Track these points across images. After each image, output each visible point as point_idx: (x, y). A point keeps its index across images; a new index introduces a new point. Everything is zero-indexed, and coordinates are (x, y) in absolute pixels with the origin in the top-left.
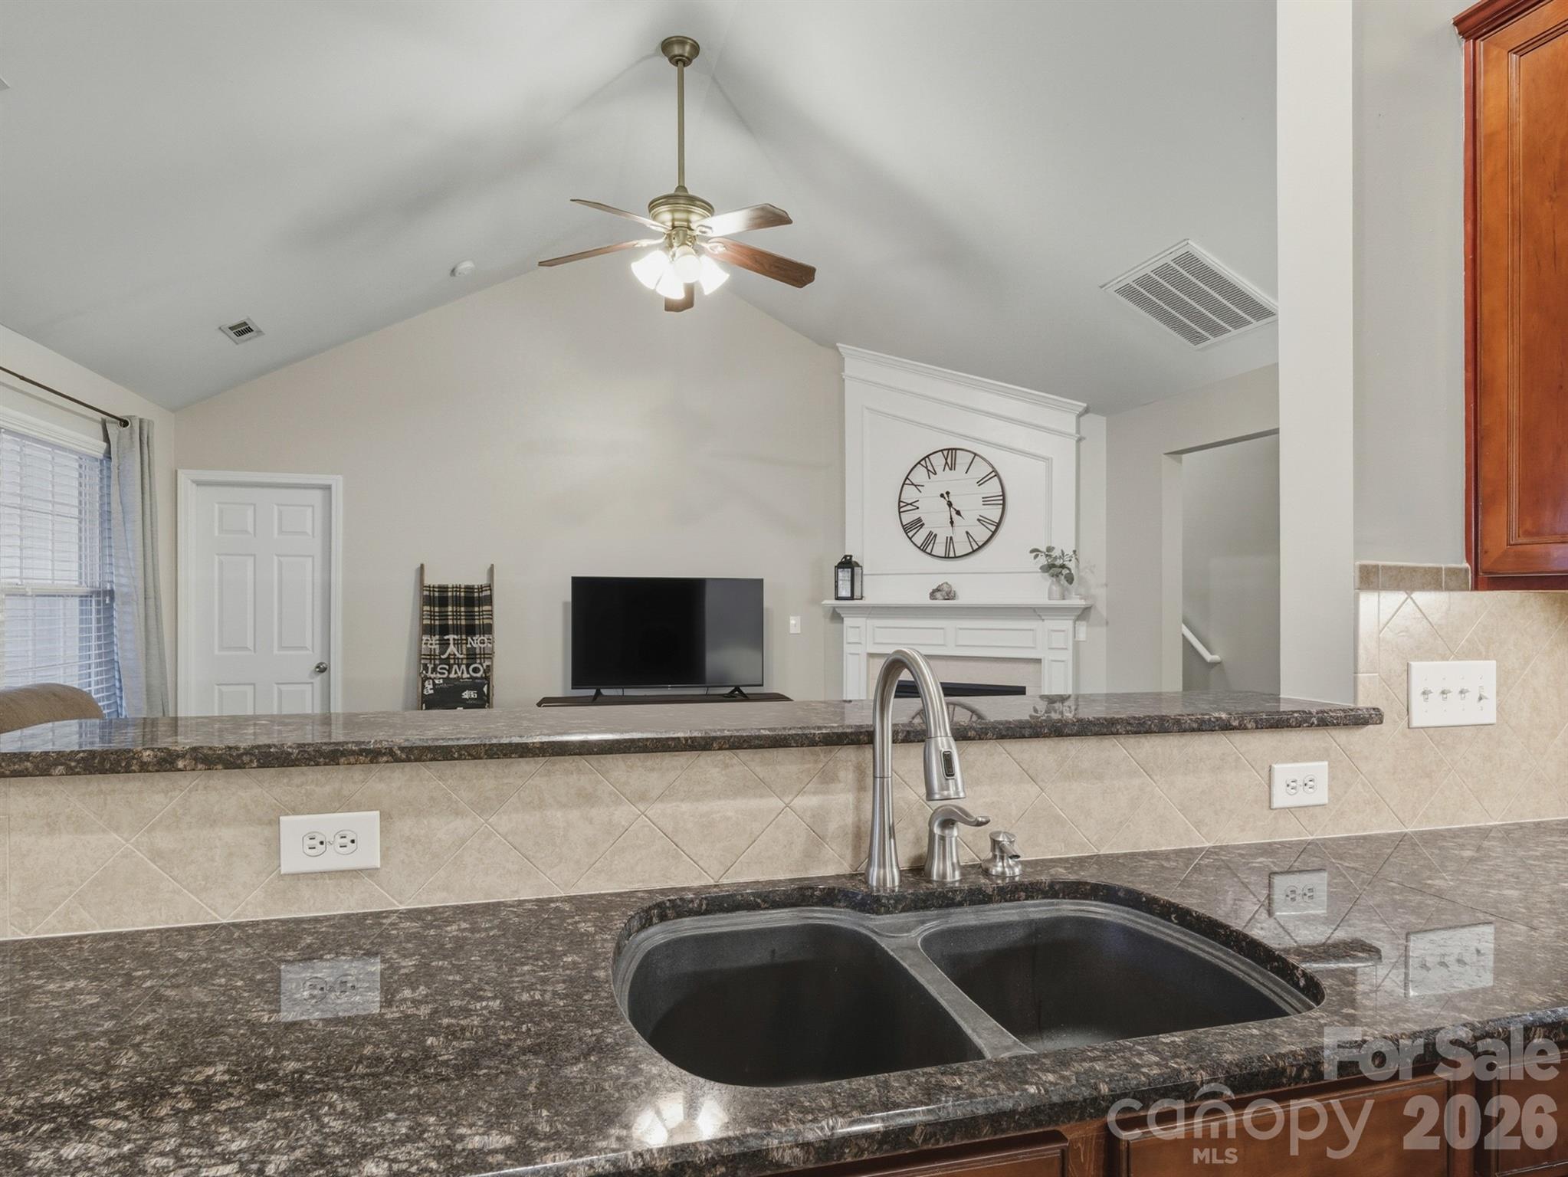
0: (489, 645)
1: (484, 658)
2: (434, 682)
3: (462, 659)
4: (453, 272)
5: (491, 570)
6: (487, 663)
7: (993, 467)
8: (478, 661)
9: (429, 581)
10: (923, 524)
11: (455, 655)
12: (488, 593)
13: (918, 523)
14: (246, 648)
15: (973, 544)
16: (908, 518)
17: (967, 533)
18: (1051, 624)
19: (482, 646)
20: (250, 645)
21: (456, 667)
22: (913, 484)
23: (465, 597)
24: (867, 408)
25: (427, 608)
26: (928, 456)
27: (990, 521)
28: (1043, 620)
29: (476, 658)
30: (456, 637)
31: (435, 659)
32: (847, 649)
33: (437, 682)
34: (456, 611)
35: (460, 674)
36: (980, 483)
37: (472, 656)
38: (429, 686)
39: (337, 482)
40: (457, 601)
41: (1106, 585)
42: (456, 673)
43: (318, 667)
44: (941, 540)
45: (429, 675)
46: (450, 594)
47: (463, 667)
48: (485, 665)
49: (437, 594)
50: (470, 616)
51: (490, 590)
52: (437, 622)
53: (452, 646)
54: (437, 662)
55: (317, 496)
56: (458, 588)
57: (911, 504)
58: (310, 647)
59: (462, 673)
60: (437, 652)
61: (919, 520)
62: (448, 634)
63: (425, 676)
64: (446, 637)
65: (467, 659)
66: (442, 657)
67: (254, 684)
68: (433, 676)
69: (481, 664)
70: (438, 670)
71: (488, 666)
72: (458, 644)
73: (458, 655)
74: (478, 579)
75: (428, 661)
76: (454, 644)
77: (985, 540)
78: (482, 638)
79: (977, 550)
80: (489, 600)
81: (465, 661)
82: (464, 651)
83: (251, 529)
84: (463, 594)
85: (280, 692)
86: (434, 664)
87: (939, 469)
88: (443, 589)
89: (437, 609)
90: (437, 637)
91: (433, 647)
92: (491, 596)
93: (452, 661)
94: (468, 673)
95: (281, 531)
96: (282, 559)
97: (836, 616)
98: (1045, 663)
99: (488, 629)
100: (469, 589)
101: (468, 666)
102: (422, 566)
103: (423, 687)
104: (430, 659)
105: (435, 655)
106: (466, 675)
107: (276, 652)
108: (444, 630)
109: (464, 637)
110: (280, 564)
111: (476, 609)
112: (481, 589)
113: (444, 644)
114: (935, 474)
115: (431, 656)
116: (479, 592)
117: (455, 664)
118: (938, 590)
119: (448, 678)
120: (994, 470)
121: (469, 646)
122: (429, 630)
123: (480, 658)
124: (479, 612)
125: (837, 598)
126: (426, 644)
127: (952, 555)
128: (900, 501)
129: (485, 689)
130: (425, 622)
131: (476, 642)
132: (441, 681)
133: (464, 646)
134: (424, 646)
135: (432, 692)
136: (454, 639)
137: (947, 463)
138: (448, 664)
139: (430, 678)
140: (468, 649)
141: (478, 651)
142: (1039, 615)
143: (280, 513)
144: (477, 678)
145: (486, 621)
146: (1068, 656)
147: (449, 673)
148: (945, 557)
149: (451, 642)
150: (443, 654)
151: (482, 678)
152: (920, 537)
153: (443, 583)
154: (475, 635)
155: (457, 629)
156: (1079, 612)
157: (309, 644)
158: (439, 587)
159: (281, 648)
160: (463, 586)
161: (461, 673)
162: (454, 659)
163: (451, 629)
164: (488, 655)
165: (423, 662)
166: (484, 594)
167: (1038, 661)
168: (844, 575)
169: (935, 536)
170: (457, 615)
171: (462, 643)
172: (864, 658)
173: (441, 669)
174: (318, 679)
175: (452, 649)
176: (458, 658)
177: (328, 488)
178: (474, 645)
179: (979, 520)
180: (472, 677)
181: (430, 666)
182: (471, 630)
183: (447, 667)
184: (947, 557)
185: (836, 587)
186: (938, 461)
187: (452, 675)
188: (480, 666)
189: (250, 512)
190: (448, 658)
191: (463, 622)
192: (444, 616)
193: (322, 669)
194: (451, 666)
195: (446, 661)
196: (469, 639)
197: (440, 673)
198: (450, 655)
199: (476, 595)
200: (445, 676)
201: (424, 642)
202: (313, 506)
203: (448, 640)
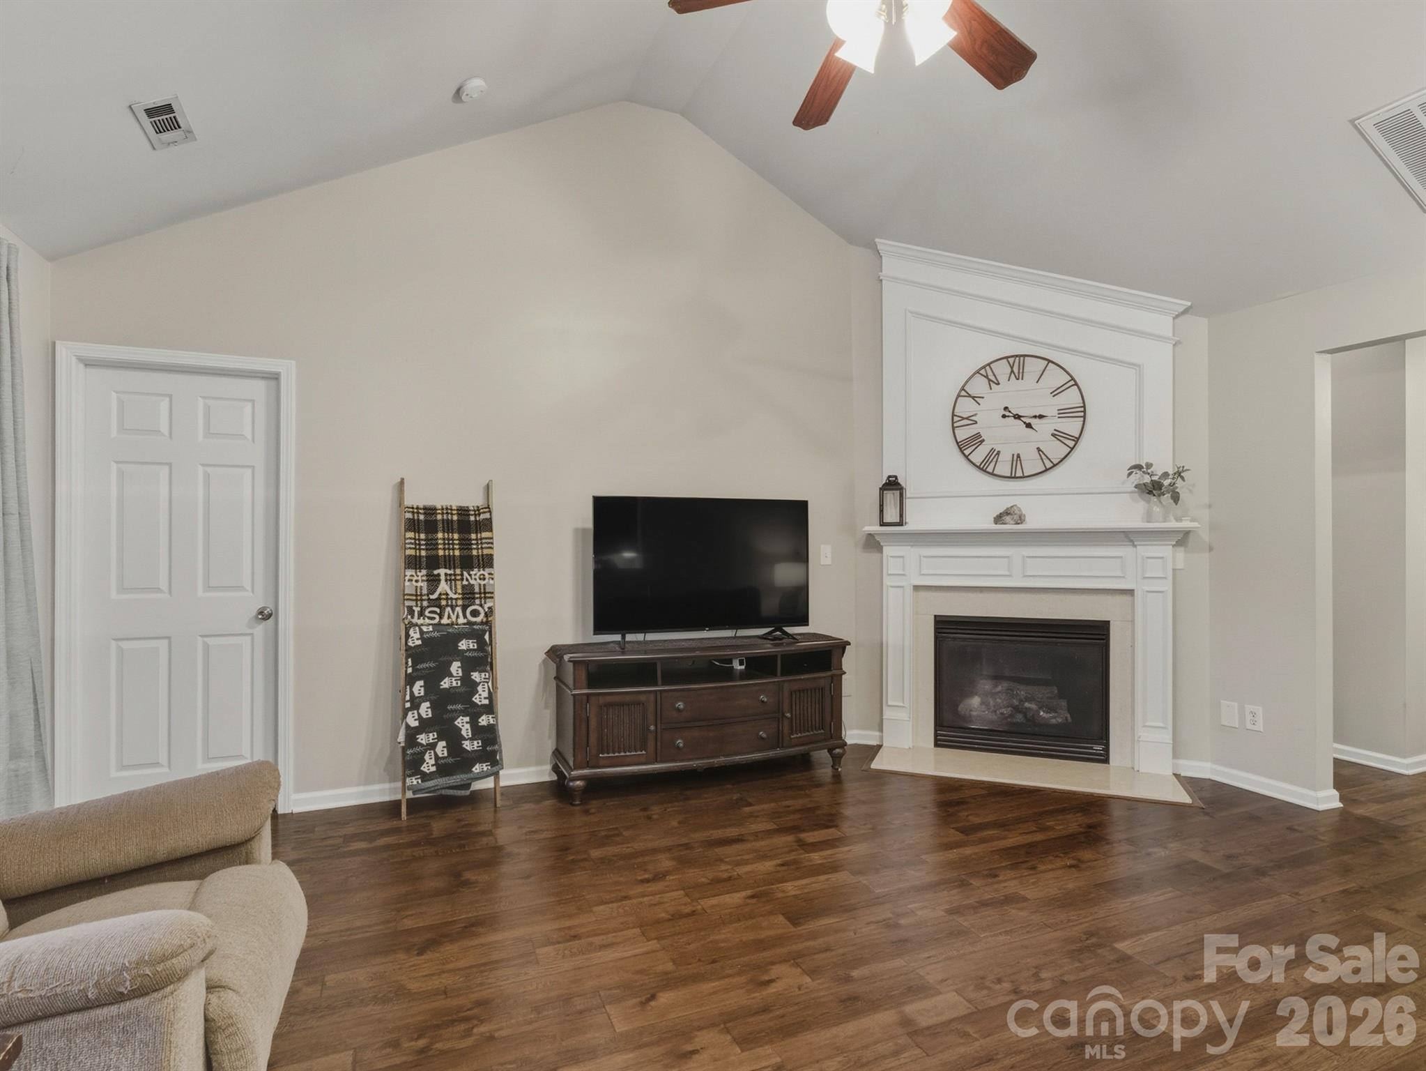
0: (491, 582)
1: (485, 598)
2: (421, 631)
3: (456, 599)
4: (458, 94)
5: (488, 488)
6: (489, 604)
7: (1071, 376)
8: (477, 602)
9: (410, 500)
10: (983, 440)
11: (447, 594)
12: (487, 516)
13: (977, 440)
14: (159, 590)
15: (1047, 462)
16: (963, 434)
17: (1039, 449)
18: (1147, 550)
19: (482, 583)
20: (163, 584)
21: (449, 609)
22: (969, 396)
23: (458, 520)
24: (911, 312)
25: (410, 535)
26: (989, 365)
27: (1069, 437)
28: (1135, 546)
29: (474, 598)
30: (449, 572)
31: (422, 600)
32: (887, 581)
33: (425, 629)
34: (448, 539)
35: (454, 620)
36: (1056, 393)
37: (469, 595)
38: (415, 634)
39: (287, 369)
40: (448, 526)
41: (1210, 506)
42: (449, 617)
43: (261, 613)
44: (1005, 457)
45: (415, 620)
46: (439, 517)
47: (459, 609)
48: (486, 607)
49: (422, 517)
50: (465, 544)
51: (490, 512)
52: (423, 553)
53: (443, 583)
54: (425, 604)
55: (259, 388)
56: (447, 510)
57: (967, 418)
58: (248, 586)
59: (458, 617)
60: (425, 591)
61: (978, 435)
62: (439, 568)
63: (410, 622)
64: (436, 572)
65: (463, 599)
66: (432, 597)
67: (169, 638)
68: (421, 621)
69: (481, 605)
70: (427, 613)
71: (489, 608)
72: (450, 580)
73: (452, 595)
74: (473, 500)
75: (413, 603)
76: (446, 580)
77: (1063, 456)
78: (482, 572)
79: (1051, 468)
80: (487, 525)
81: (460, 602)
82: (460, 591)
83: (164, 428)
84: (455, 518)
85: (207, 648)
86: (422, 607)
87: (1003, 378)
88: (430, 511)
89: (423, 536)
90: (424, 572)
91: (419, 584)
92: (490, 521)
93: (444, 603)
94: (465, 617)
95: (208, 433)
96: (209, 469)
97: (872, 544)
98: (1138, 594)
99: (487, 562)
100: (463, 511)
101: (464, 608)
102: (402, 482)
103: (407, 636)
104: (416, 600)
105: (421, 595)
106: (461, 620)
107: (200, 593)
108: (433, 562)
109: (458, 571)
110: (207, 477)
111: (473, 536)
112: (478, 511)
113: (433, 581)
114: (998, 384)
115: (418, 597)
116: (475, 515)
117: (447, 606)
118: (1007, 513)
119: (439, 624)
120: (1073, 379)
121: (465, 583)
122: (413, 563)
123: (480, 598)
124: (477, 539)
125: (883, 524)
126: (410, 580)
127: (1019, 474)
128: (953, 415)
129: (487, 637)
130: (409, 552)
131: (474, 578)
132: (431, 628)
133: (459, 583)
134: (407, 583)
135: (419, 642)
136: (446, 574)
137: (1012, 371)
138: (440, 606)
139: (416, 625)
140: (463, 587)
141: (477, 590)
142: (1132, 541)
143: (207, 409)
144: (475, 623)
145: (486, 551)
146: (1167, 586)
147: (441, 618)
148: (1011, 477)
149: (443, 577)
150: (432, 594)
151: (482, 623)
152: (979, 455)
153: (429, 502)
154: (472, 568)
155: (449, 562)
156: (1180, 536)
157: (247, 584)
158: (425, 508)
159: (208, 587)
160: (454, 508)
161: (456, 617)
162: (447, 599)
163: (442, 562)
164: (486, 594)
165: (407, 603)
166: (482, 517)
167: (1130, 592)
168: (891, 497)
169: (998, 453)
170: (448, 543)
171: (455, 580)
172: (909, 591)
173: (430, 612)
174: (260, 629)
175: (443, 587)
176: (452, 599)
177: (275, 378)
178: (472, 582)
179: (1053, 435)
180: (469, 623)
181: (417, 609)
182: (467, 563)
183: (438, 610)
184: (1012, 477)
185: (881, 511)
186: (1002, 370)
187: (445, 621)
188: (480, 608)
189: (164, 404)
190: (439, 599)
191: (457, 553)
192: (431, 544)
193: (264, 615)
194: (442, 608)
195: (436, 603)
196: (465, 573)
197: (429, 618)
198: (440, 594)
199: (472, 518)
200: (436, 621)
201: (407, 578)
202: (253, 401)
203: (439, 575)
